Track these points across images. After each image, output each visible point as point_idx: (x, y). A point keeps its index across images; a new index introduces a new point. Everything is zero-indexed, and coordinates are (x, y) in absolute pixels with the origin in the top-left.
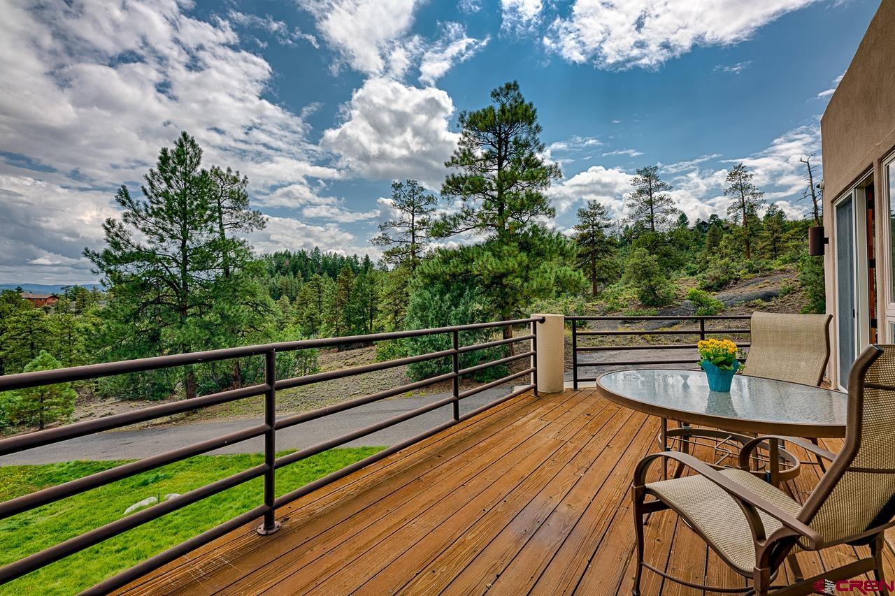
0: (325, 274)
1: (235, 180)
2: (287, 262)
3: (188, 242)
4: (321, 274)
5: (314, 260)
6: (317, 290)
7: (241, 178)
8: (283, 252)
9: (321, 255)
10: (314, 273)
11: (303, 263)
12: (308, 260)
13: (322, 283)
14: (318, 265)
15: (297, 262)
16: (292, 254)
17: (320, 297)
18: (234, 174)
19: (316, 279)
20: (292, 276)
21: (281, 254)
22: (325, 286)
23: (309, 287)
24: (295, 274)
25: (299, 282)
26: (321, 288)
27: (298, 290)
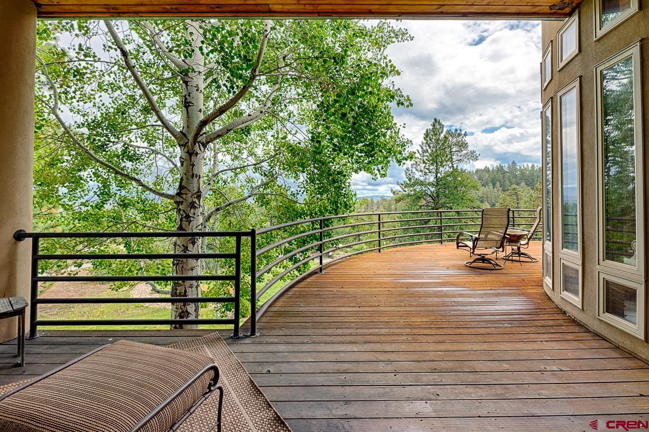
0: (523, 184)
1: (459, 135)
2: (487, 175)
3: (439, 175)
4: (518, 184)
5: (511, 172)
6: (515, 198)
7: (463, 132)
8: (483, 169)
9: (518, 167)
10: (512, 184)
11: (501, 176)
12: (505, 173)
13: (519, 192)
14: (516, 176)
15: (495, 175)
16: (491, 169)
17: (518, 203)
18: (459, 132)
19: (514, 189)
20: (492, 187)
21: (481, 170)
22: (523, 194)
23: (508, 195)
24: (494, 185)
25: (498, 191)
26: (519, 196)
27: (497, 197)
